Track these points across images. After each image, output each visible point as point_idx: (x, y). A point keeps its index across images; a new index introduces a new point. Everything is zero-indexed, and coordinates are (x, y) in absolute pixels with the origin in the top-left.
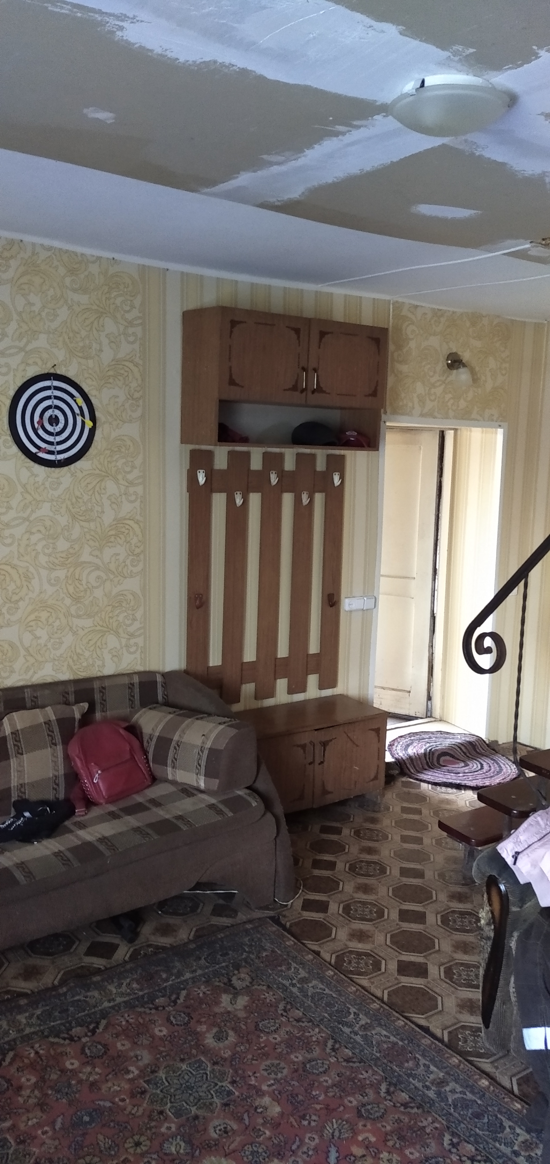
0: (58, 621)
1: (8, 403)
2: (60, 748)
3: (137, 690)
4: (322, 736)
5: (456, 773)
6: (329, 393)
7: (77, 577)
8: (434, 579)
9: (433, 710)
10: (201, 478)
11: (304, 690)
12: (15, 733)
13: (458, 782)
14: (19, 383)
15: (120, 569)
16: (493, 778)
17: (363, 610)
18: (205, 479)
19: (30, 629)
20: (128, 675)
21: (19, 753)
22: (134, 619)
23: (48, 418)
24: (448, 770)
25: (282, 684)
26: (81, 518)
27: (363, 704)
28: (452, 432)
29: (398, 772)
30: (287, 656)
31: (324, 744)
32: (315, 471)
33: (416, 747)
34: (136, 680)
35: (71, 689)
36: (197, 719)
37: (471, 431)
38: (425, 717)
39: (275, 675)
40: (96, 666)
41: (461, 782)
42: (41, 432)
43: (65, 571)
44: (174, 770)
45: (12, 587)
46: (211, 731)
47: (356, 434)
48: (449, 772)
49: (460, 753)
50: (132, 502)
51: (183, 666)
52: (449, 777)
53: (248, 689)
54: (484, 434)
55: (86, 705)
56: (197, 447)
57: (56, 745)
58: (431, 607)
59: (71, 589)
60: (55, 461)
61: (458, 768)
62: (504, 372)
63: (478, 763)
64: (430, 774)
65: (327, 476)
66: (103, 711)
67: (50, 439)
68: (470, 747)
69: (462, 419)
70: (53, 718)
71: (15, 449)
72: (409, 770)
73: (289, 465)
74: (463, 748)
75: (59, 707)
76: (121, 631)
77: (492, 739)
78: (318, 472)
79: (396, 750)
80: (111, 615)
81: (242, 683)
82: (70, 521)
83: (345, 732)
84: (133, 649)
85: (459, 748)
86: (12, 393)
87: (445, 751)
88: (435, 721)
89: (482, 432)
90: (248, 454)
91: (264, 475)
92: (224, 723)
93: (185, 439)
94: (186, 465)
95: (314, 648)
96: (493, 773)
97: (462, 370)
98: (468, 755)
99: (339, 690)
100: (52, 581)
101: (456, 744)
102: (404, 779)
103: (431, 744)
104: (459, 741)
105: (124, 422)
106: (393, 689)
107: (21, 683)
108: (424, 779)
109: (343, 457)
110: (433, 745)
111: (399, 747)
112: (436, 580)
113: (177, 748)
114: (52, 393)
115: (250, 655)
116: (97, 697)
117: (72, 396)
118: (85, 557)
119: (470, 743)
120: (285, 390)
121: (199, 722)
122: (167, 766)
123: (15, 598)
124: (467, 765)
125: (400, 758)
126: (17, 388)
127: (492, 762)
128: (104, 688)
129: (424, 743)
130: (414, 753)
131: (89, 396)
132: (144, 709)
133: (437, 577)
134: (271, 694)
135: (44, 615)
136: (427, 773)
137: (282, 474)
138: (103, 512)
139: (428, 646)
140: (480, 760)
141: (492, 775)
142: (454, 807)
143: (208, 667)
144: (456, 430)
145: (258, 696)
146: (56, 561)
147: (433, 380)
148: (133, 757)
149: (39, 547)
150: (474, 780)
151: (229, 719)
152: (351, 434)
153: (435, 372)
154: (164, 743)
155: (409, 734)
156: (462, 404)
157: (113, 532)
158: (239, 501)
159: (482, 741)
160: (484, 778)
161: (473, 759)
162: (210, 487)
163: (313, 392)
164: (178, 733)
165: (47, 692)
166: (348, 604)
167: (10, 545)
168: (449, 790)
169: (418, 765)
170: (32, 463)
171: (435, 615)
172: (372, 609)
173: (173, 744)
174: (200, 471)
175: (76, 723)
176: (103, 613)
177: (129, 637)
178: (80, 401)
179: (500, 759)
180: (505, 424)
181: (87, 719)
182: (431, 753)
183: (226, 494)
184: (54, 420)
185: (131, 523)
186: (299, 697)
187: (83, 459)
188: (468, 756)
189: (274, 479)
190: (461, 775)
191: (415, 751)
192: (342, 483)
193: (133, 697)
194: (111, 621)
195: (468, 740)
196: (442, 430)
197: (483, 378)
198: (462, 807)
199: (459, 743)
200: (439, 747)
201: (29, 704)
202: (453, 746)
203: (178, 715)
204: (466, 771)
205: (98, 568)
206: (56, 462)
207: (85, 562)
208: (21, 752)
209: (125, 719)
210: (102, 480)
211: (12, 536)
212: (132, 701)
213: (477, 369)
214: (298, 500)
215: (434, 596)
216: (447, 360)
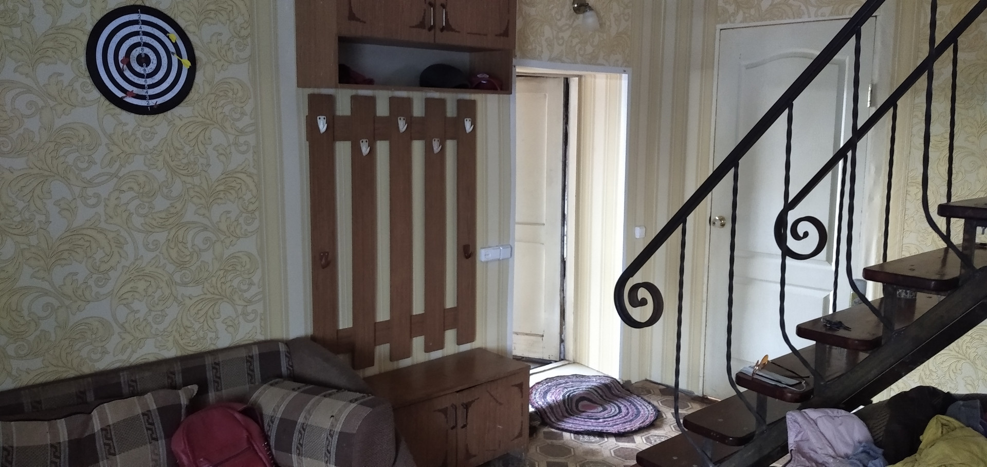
0: (159, 291)
1: (85, 39)
2: (162, 443)
3: (257, 364)
4: (465, 398)
5: (596, 419)
6: (459, 32)
7: (181, 239)
8: (563, 225)
9: (566, 353)
10: (322, 125)
11: (441, 346)
12: (105, 430)
13: (600, 428)
14: (98, 16)
15: (232, 229)
16: (633, 422)
17: (499, 260)
18: (326, 125)
19: (125, 302)
20: (247, 346)
21: (111, 453)
22: (251, 284)
23: (136, 56)
24: (588, 416)
25: (418, 342)
26: (182, 172)
27: (501, 357)
28: (577, 78)
29: (539, 423)
30: (423, 312)
31: (467, 406)
32: (445, 117)
33: (555, 394)
34: (255, 351)
35: (178, 368)
36: (325, 396)
37: (595, 77)
38: (558, 360)
39: (411, 333)
40: (208, 338)
41: (602, 428)
42: (128, 73)
43: (166, 233)
44: (300, 457)
45: (99, 255)
46: (340, 412)
47: (488, 76)
48: (590, 418)
49: (597, 397)
50: (243, 153)
51: (310, 331)
52: (590, 424)
53: (383, 350)
54: (609, 80)
55: (195, 388)
56: (316, 91)
57: (158, 440)
58: (561, 252)
59: (173, 253)
60: (147, 106)
61: (597, 413)
62: (626, 17)
63: (615, 406)
64: (570, 422)
65: (458, 123)
66: (218, 390)
67: (141, 81)
68: (605, 390)
69: (590, 64)
70: (153, 407)
71: (96, 94)
72: (550, 420)
73: (418, 110)
74: (599, 391)
75: (162, 393)
76: (236, 297)
77: (626, 379)
78: (449, 118)
79: (535, 398)
80: (223, 280)
81: (375, 345)
82: (169, 175)
83: (488, 391)
84: (251, 317)
85: (596, 391)
86: (89, 28)
87: (583, 396)
88: (569, 364)
89: (607, 78)
90: (372, 99)
91: (391, 121)
92: (356, 400)
93: (302, 82)
94: (305, 112)
95: (450, 302)
96: (632, 416)
97: (588, 13)
98: (605, 397)
99: (477, 344)
100: (151, 246)
101: (593, 387)
102: (546, 429)
103: (569, 389)
104: (595, 384)
105: (230, 63)
106: (527, 334)
107: (117, 365)
108: (566, 428)
109: (473, 103)
110: (570, 391)
111: (537, 396)
112: (565, 226)
113: (303, 432)
114: (141, 28)
115: (383, 314)
116: (210, 375)
117: (165, 32)
118: (189, 216)
119: (606, 385)
120: (411, 27)
121: (327, 400)
122: (291, 454)
123: (104, 267)
124: (605, 409)
125: (540, 407)
126: (96, 22)
127: (629, 404)
128: (218, 364)
129: (561, 389)
130: (553, 401)
131: (186, 32)
132: (264, 385)
133: (565, 222)
134: (408, 354)
135: (142, 285)
136: (568, 421)
137: (410, 121)
138: (209, 165)
139: (559, 290)
140: (617, 402)
141: (631, 418)
142: (599, 458)
143: (338, 331)
144: (580, 77)
145: (393, 357)
146: (154, 223)
147: (560, 24)
148: (251, 447)
149: (132, 207)
150: (615, 425)
151: (362, 395)
152: (483, 77)
153: (562, 16)
154: (287, 426)
155: (546, 380)
156: (589, 49)
157: (222, 188)
158: (365, 150)
159: (618, 384)
160: (625, 423)
161: (610, 401)
162: (333, 134)
163: (442, 30)
164: (303, 415)
165: (147, 374)
166: (484, 255)
167: (94, 206)
168: (592, 439)
169: (558, 413)
170: (118, 110)
171: (565, 260)
172: (509, 258)
173: (298, 427)
174: (321, 117)
175: (183, 411)
176: (214, 279)
177: (246, 304)
178: (174, 36)
179: (635, 400)
180: (630, 70)
181: (196, 404)
182: (570, 400)
183: (350, 142)
184: (144, 60)
185: (243, 176)
186: (436, 355)
187: (182, 104)
188: (605, 399)
189: (402, 126)
190: (601, 420)
191: (553, 398)
192: (474, 130)
193: (253, 371)
194: (224, 287)
195: (603, 382)
196: (566, 77)
197: (608, 23)
198: (608, 457)
199: (595, 386)
200: (576, 392)
201: (126, 390)
202: (589, 389)
203: (304, 392)
204: (606, 416)
205: (206, 228)
206: (149, 108)
207: (188, 223)
208: (112, 451)
209: (242, 399)
210: (206, 129)
211: (97, 196)
212: (251, 376)
213: (602, 14)
214: (428, 149)
215: (563, 241)
216: (574, 4)
